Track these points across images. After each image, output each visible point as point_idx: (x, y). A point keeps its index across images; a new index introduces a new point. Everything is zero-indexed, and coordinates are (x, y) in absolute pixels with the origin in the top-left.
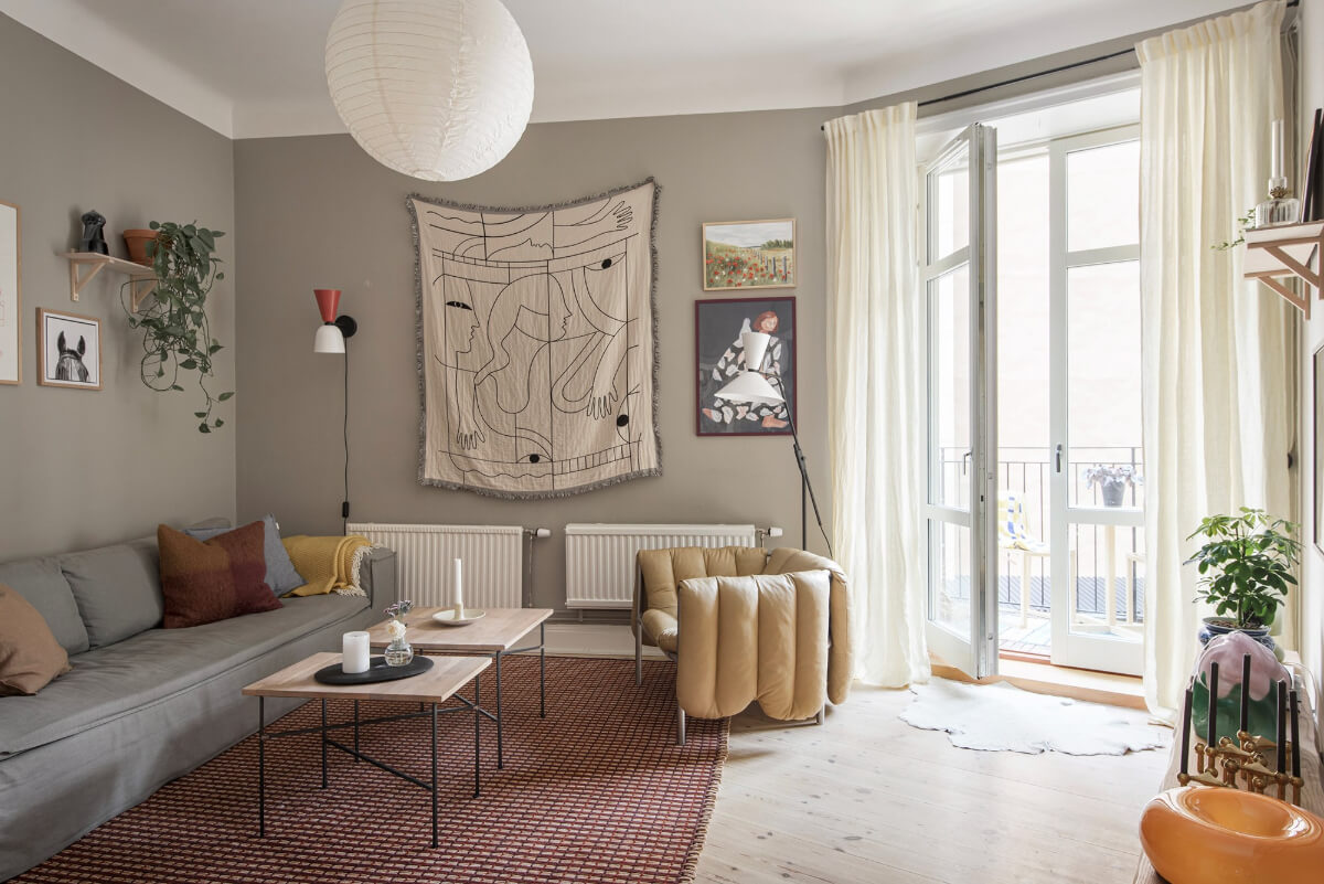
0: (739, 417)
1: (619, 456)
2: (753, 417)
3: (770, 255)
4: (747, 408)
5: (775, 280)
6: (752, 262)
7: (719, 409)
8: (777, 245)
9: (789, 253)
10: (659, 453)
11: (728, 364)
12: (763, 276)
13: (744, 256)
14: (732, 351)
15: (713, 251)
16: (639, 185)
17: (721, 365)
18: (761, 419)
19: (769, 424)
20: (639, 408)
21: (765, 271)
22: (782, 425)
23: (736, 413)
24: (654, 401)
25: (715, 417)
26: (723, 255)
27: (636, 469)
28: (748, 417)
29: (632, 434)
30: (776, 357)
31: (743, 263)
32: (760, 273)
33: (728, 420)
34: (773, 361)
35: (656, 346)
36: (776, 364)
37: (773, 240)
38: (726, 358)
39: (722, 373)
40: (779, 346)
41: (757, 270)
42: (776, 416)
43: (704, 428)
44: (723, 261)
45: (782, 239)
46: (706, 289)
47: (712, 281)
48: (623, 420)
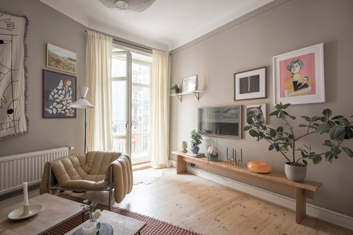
0: (58, 112)
1: (8, 126)
2: (63, 112)
3: (70, 62)
4: (61, 109)
5: (71, 70)
6: (64, 62)
7: (52, 109)
8: (71, 59)
9: (75, 63)
10: (27, 125)
11: (55, 94)
12: (67, 68)
13: (62, 60)
14: (56, 90)
15: (51, 54)
16: (20, 16)
17: (52, 94)
18: (66, 113)
19: (68, 115)
20: (19, 107)
21: (68, 66)
22: (72, 115)
23: (58, 111)
24: (25, 104)
25: (50, 111)
26: (54, 56)
27: (18, 131)
28: (61, 112)
29: (15, 117)
30: (71, 94)
31: (61, 62)
32: (66, 67)
33: (55, 113)
34: (70, 95)
35: (26, 83)
36: (70, 96)
37: (70, 58)
38: (54, 92)
39: (53, 96)
40: (72, 91)
41: (65, 65)
42: (70, 112)
43: (45, 115)
44: (54, 59)
45: (73, 58)
46: (47, 66)
47: (50, 64)
48: (10, 111)
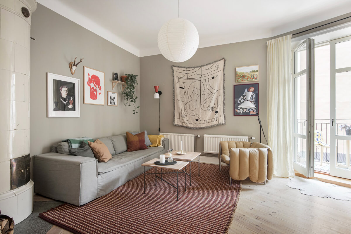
0: (244, 111)
1: (216, 120)
2: (248, 111)
3: (252, 74)
4: (246, 109)
5: (253, 79)
6: (248, 75)
7: (239, 110)
8: (254, 71)
9: (257, 73)
10: (225, 119)
11: (241, 99)
12: (251, 79)
13: (246, 74)
14: (243, 96)
15: (238, 73)
16: (221, 60)
17: (240, 99)
18: (250, 112)
19: (251, 113)
20: (220, 110)
21: (251, 78)
22: (255, 113)
23: (243, 110)
24: (224, 108)
25: (238, 111)
26: (241, 74)
27: (219, 123)
28: (246, 111)
29: (219, 115)
30: (254, 98)
31: (245, 76)
32: (250, 78)
33: (241, 112)
34: (253, 98)
35: (224, 96)
36: (254, 99)
37: (253, 70)
38: (241, 98)
39: (240, 101)
40: (254, 95)
41: (249, 77)
42: (254, 111)
43: (236, 114)
44: (241, 76)
45: (255, 70)
46: (236, 82)
47: (238, 80)
48: (217, 112)
